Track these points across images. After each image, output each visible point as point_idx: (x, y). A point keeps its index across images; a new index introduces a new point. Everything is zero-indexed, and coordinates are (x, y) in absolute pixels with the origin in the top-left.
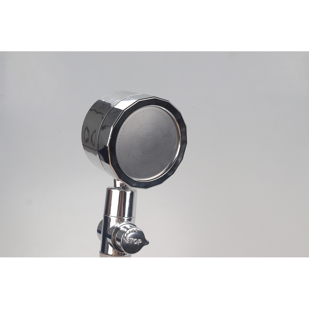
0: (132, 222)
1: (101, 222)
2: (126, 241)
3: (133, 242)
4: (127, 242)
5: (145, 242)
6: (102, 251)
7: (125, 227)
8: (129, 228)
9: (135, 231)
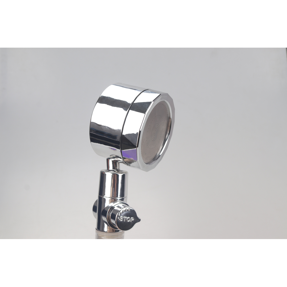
0: (124, 201)
1: (96, 201)
3: (126, 220)
4: (121, 220)
5: (137, 220)
7: (118, 207)
8: (122, 207)
9: (128, 210)
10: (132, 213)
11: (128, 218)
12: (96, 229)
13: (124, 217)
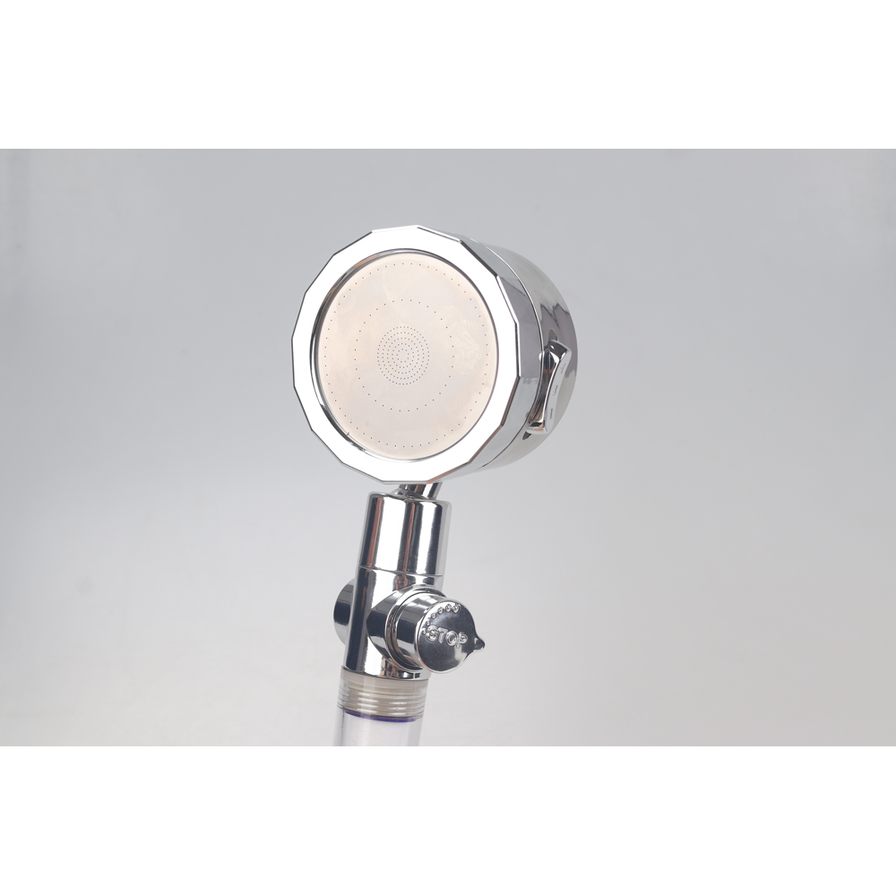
0: (436, 587)
1: (347, 589)
2: (428, 634)
3: (444, 640)
4: (431, 637)
6: (347, 665)
8: (432, 601)
9: (452, 610)
10: (462, 621)
11: (451, 633)
12: (345, 668)
13: (440, 629)
